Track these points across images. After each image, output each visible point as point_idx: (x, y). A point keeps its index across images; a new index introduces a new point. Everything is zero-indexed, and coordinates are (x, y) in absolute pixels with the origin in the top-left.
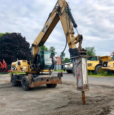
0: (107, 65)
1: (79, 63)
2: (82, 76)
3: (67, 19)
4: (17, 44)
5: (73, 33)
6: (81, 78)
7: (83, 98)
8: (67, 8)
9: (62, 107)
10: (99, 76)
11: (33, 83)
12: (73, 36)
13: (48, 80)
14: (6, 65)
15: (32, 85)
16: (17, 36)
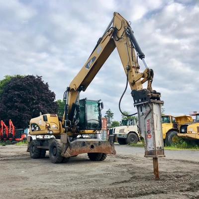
0: (186, 129)
1: (149, 113)
2: (154, 133)
3: (127, 46)
4: (34, 94)
5: (138, 68)
6: (152, 136)
7: (156, 169)
8: (128, 30)
9: (123, 182)
10: (173, 149)
11: (68, 149)
12: (137, 72)
13: (92, 147)
14: (14, 128)
15: (68, 154)
16: (34, 80)
